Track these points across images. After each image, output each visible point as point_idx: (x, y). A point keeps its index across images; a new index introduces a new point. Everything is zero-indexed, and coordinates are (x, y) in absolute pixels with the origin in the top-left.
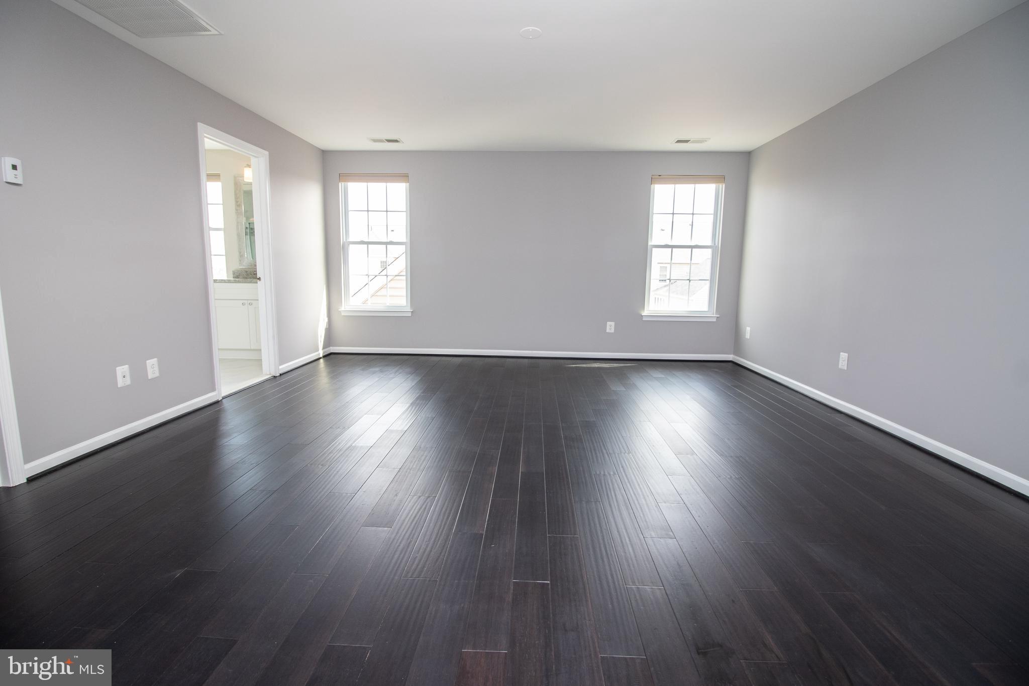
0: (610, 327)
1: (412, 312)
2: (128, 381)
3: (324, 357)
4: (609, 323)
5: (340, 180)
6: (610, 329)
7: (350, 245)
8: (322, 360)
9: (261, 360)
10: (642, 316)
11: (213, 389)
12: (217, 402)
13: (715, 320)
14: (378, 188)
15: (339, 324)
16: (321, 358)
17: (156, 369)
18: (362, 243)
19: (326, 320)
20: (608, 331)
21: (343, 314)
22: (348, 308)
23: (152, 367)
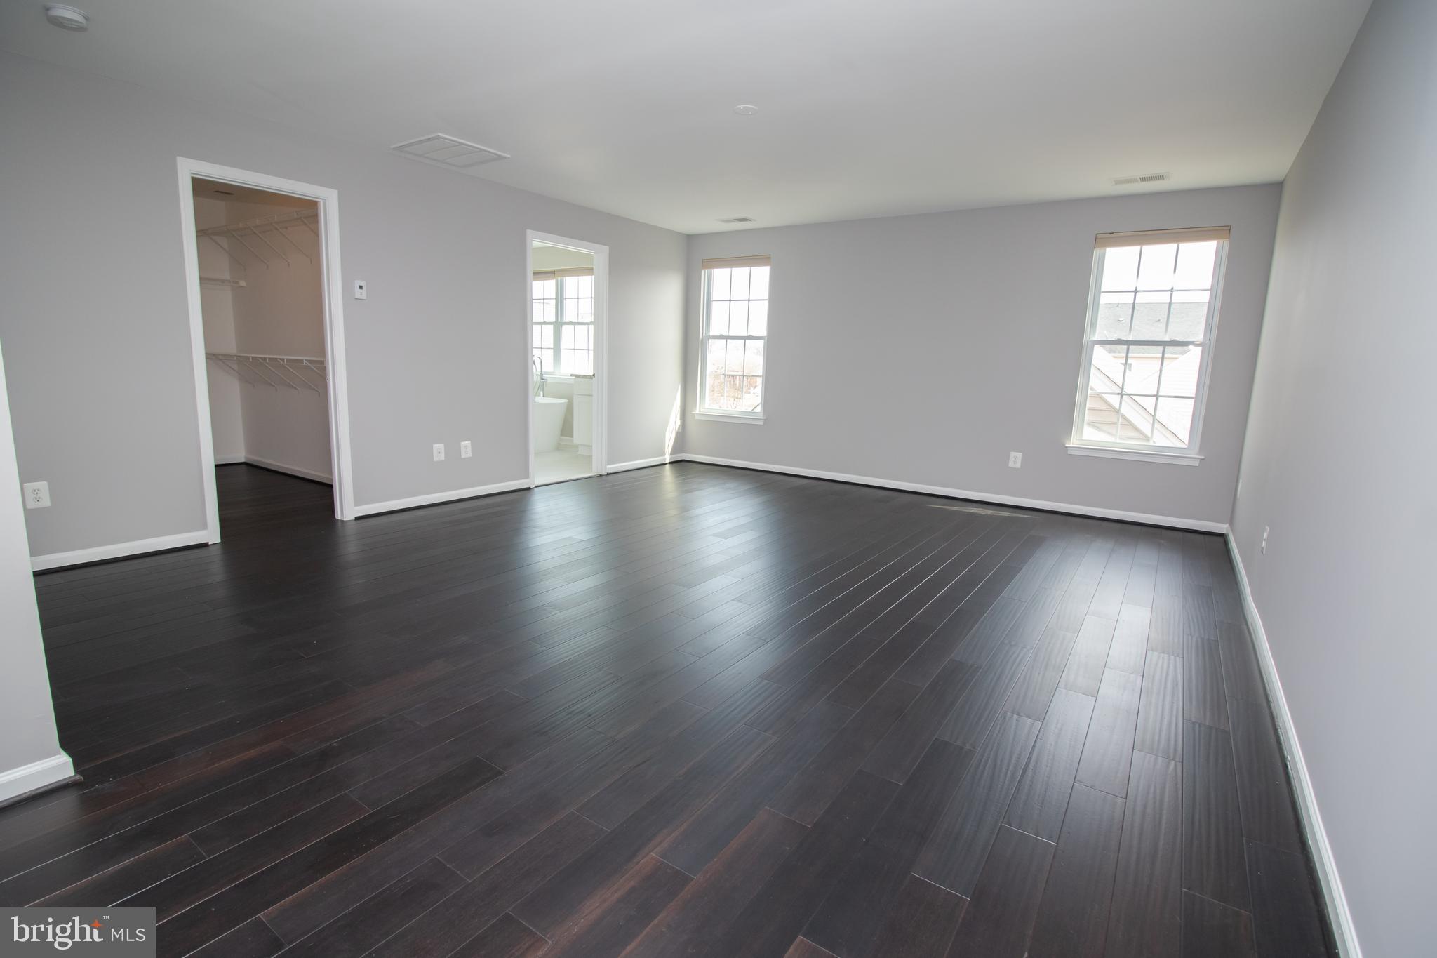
0: (1016, 459)
1: (765, 420)
2: (442, 457)
3: (670, 463)
4: (1013, 454)
5: (704, 267)
6: (1015, 462)
7: (710, 340)
8: (667, 466)
9: (592, 456)
10: (1067, 447)
11: (526, 476)
12: (529, 489)
13: (1196, 464)
14: (741, 273)
15: (693, 429)
16: (666, 464)
17: (469, 450)
18: (721, 337)
19: (679, 423)
20: (1011, 464)
21: (697, 418)
22: (703, 411)
23: (466, 448)
